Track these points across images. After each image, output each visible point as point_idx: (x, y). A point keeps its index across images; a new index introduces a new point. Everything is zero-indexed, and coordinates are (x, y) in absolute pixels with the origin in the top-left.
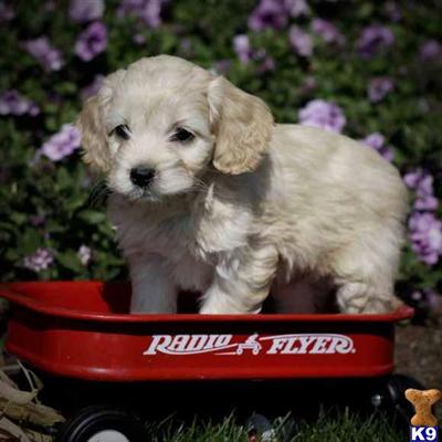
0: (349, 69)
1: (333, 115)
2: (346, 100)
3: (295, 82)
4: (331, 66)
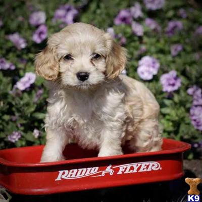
0: (162, 41)
1: (154, 63)
2: (161, 56)
3: (136, 48)
4: (154, 40)
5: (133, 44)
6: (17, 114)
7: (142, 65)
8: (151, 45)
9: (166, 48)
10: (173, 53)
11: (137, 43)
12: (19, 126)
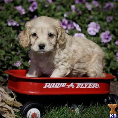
0: (102, 14)
1: (97, 26)
2: (101, 22)
3: (87, 17)
4: (97, 13)
5: (85, 15)
6: (19, 51)
7: (90, 27)
8: (96, 15)
9: (104, 18)
10: (108, 21)
11: (88, 14)
12: (20, 58)
